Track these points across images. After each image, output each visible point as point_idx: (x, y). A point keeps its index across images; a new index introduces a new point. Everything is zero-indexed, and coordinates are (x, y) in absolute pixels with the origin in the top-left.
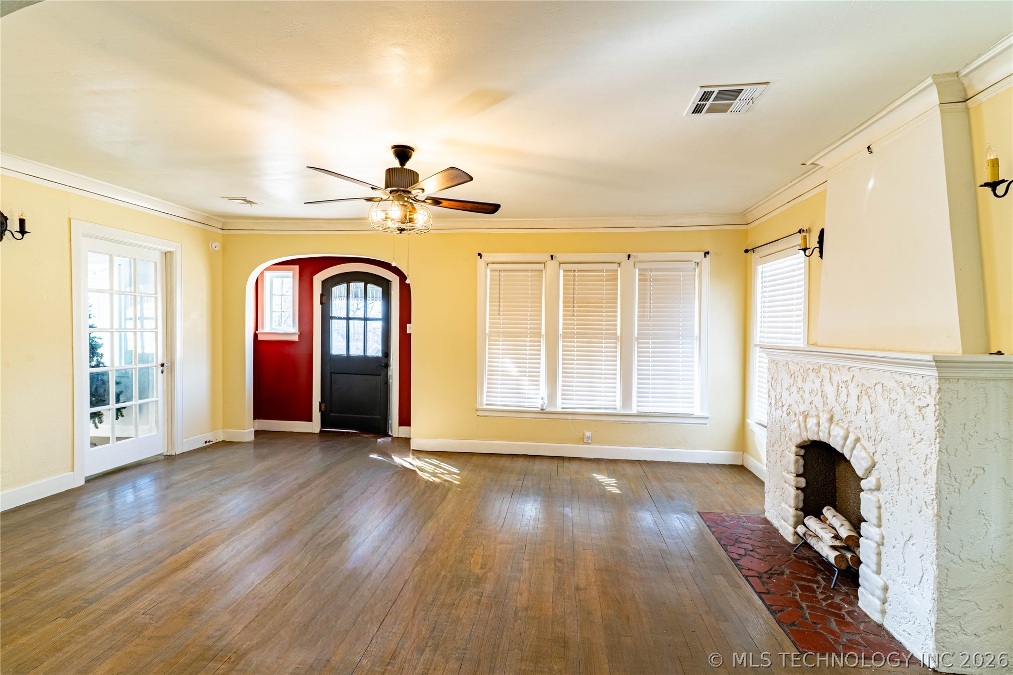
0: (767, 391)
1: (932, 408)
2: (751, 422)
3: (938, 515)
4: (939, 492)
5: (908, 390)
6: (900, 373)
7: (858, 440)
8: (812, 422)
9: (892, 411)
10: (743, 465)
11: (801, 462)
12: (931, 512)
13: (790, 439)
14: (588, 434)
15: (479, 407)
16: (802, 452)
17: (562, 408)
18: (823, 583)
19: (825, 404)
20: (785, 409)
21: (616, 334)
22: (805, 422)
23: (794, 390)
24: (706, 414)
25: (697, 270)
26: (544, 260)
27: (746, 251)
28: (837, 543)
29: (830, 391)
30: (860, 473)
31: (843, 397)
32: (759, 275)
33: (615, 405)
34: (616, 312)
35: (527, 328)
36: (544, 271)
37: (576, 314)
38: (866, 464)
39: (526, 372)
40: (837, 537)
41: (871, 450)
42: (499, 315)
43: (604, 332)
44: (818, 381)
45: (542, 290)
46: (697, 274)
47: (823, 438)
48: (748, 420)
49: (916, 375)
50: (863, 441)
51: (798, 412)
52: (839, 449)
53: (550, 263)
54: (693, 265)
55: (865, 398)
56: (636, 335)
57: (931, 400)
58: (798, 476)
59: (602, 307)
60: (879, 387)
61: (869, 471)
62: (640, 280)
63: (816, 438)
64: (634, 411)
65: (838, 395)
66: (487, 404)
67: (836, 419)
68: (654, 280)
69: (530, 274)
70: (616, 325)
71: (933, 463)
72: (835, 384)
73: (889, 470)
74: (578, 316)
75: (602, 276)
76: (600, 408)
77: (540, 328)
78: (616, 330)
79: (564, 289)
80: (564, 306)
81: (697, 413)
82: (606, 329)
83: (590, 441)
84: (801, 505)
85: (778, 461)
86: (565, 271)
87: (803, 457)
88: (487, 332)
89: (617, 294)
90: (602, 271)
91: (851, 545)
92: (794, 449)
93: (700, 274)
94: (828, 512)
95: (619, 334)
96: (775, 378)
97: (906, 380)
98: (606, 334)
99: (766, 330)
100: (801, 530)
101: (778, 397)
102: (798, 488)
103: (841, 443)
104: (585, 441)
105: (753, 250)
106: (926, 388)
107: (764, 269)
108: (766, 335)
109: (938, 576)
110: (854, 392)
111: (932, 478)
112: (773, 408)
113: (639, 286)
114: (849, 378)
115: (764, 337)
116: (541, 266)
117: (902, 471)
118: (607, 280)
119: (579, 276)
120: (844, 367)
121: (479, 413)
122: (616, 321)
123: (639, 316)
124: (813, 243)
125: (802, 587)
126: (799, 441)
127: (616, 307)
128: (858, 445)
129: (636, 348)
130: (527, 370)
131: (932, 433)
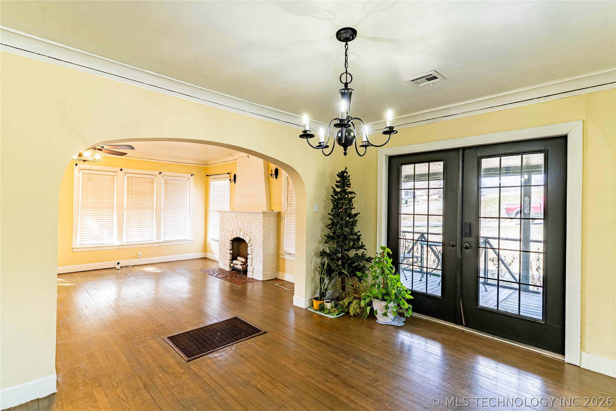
0: (219, 226)
1: (262, 223)
2: (209, 240)
3: (263, 246)
4: (263, 241)
5: (258, 220)
6: (256, 216)
7: (247, 234)
8: (235, 233)
9: (255, 225)
10: (205, 257)
11: (231, 245)
12: (262, 246)
13: (228, 239)
14: (140, 253)
15: (73, 247)
16: (231, 242)
17: (126, 243)
18: (239, 275)
19: (239, 226)
20: (226, 230)
21: (153, 207)
22: (233, 233)
23: (229, 224)
24: (192, 239)
25: (188, 181)
26: (117, 171)
27: (207, 176)
28: (242, 263)
29: (240, 222)
30: (247, 243)
31: (243, 224)
32: (212, 186)
33: (153, 239)
34: (154, 197)
35: (106, 204)
36: (116, 177)
37: (133, 197)
38: (249, 240)
39: (105, 226)
40: (242, 262)
41: (250, 236)
42: (88, 197)
43: (148, 206)
44: (236, 220)
45: (114, 185)
46: (188, 182)
47: (238, 236)
48: (208, 240)
49: (259, 216)
50: (248, 234)
51: (230, 230)
52: (242, 238)
53: (120, 172)
54: (187, 179)
55: (249, 223)
56: (163, 207)
57: (262, 221)
58: (230, 250)
59: (147, 195)
60: (252, 220)
61: (250, 241)
62: (164, 184)
63: (236, 237)
64: (162, 240)
65: (242, 223)
66: (79, 245)
67: (241, 230)
68: (171, 184)
69: (107, 177)
70: (153, 203)
71: (262, 235)
72: (241, 220)
73: (254, 240)
74: (134, 198)
75: (147, 181)
76: (146, 241)
77: (114, 204)
78: (153, 205)
79: (127, 185)
80: (127, 194)
81: (189, 239)
82: (148, 205)
83: (140, 257)
84: (231, 259)
85: (224, 248)
86: (127, 177)
87: (232, 244)
88: (80, 206)
89: (154, 189)
90: (147, 178)
91: (245, 264)
92: (229, 242)
93: (190, 183)
94: (238, 258)
95: (155, 206)
96: (222, 221)
97: (257, 217)
98: (148, 207)
99: (215, 205)
100: (232, 265)
101: (223, 227)
102: (230, 254)
103: (243, 236)
104: (138, 257)
105: (210, 175)
106: (261, 218)
107: (214, 183)
108: (215, 207)
109: (263, 260)
110: (246, 222)
111: (262, 238)
112: (222, 231)
113: (164, 186)
114: (245, 218)
115: (214, 208)
116: (115, 174)
117: (256, 239)
118: (149, 183)
119: (134, 180)
120: (243, 215)
121: (74, 250)
122: (154, 201)
123: (164, 199)
124: (232, 178)
125: (234, 277)
126: (231, 239)
127: (154, 195)
128: (247, 236)
129: (163, 213)
130: (106, 225)
131: (262, 228)
